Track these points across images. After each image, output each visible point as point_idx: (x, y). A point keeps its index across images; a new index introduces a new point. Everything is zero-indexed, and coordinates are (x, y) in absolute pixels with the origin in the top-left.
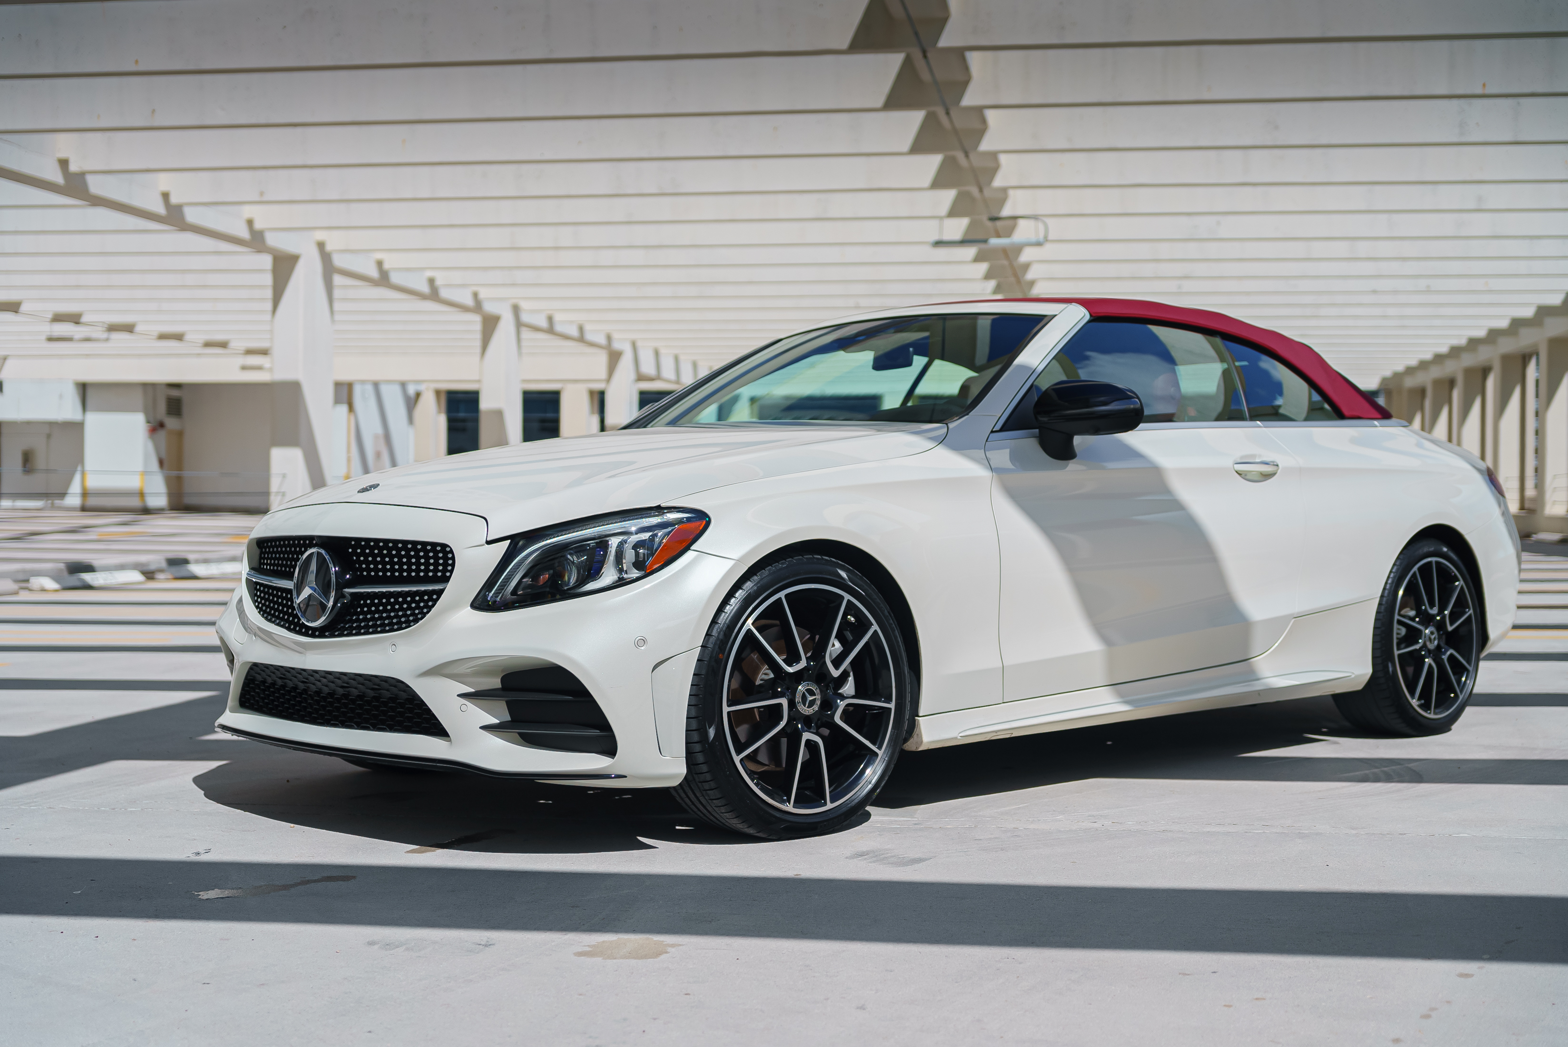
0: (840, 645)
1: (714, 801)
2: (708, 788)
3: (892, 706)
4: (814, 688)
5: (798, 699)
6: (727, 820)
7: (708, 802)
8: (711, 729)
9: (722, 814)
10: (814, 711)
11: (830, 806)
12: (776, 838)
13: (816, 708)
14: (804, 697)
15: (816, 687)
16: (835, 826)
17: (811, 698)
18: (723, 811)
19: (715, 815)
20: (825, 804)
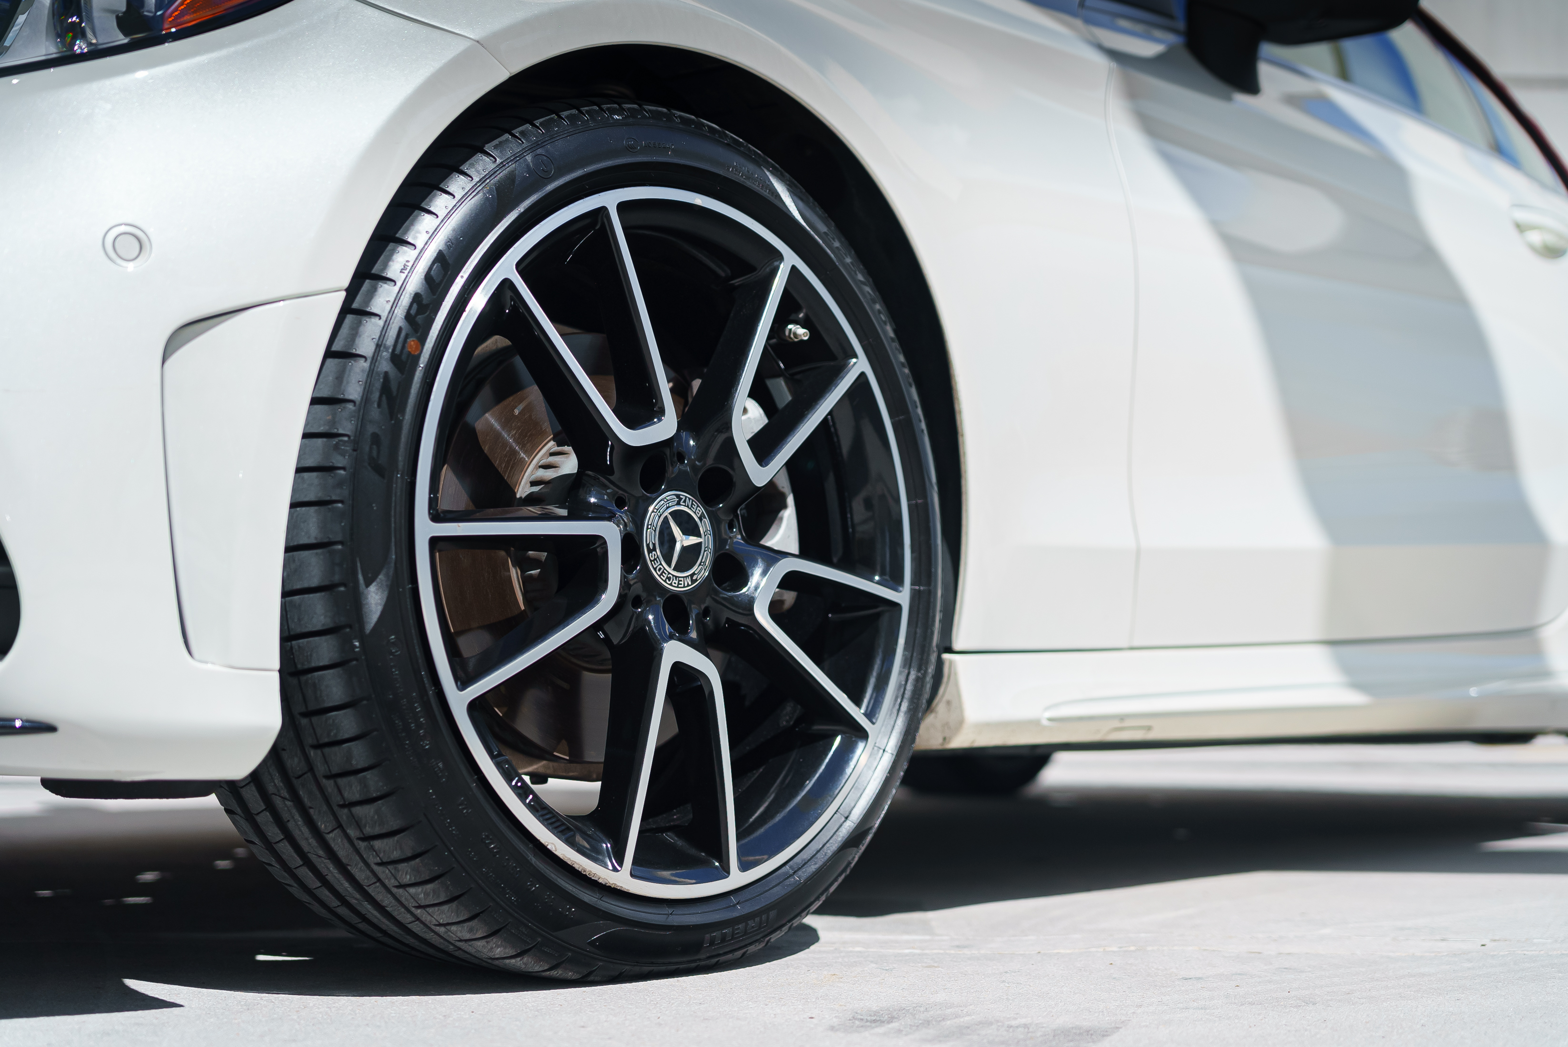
0: (761, 411)
1: (377, 844)
2: (357, 797)
3: (902, 597)
4: (696, 511)
5: (650, 536)
6: (418, 912)
7: (357, 851)
8: (373, 588)
9: (401, 891)
10: (693, 581)
11: (737, 878)
12: (575, 976)
13: (701, 570)
14: (667, 539)
15: (701, 510)
16: (751, 944)
17: (683, 541)
18: (407, 879)
19: (379, 898)
20: (725, 872)
